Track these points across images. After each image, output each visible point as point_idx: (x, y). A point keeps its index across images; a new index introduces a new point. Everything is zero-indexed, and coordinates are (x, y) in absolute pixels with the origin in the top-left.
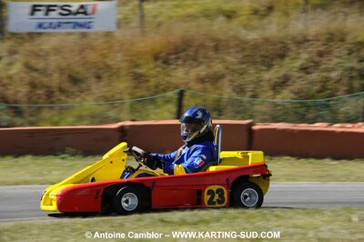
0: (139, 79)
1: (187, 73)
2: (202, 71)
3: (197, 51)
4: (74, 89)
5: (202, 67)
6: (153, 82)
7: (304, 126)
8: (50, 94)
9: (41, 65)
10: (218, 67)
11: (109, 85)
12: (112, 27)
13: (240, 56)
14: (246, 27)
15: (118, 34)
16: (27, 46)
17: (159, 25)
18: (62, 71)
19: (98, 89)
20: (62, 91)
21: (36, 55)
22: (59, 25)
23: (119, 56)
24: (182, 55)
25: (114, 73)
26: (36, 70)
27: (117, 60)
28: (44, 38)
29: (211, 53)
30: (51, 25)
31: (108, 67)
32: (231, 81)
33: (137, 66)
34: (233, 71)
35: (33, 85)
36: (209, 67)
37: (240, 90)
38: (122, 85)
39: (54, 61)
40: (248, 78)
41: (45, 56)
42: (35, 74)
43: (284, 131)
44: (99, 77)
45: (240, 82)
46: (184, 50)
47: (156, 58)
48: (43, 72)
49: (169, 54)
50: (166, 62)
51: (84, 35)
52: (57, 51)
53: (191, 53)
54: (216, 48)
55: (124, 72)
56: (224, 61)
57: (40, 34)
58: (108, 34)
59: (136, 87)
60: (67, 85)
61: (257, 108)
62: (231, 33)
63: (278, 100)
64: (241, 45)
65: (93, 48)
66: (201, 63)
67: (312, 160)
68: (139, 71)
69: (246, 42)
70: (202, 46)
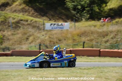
0: (74, 40)
1: (85, 39)
2: (89, 38)
3: (87, 34)
4: (59, 42)
5: (89, 37)
6: (77, 41)
7: (112, 50)
8: (54, 43)
9: (52, 37)
10: (92, 37)
11: (67, 41)
12: (68, 29)
13: (97, 35)
14: (99, 29)
15: (69, 30)
16: (49, 33)
17: (79, 28)
18: (57, 38)
19: (65, 42)
20: (57, 43)
21: (51, 35)
22: (56, 28)
23: (70, 35)
24: (84, 35)
25: (69, 39)
26: (51, 38)
27: (69, 36)
28: (53, 31)
29: (91, 34)
30: (55, 28)
31: (67, 37)
32: (95, 41)
33: (74, 37)
34: (96, 38)
35: (50, 41)
36: (90, 37)
37: (97, 43)
38: (70, 42)
39: (55, 36)
40: (99, 40)
41: (53, 35)
42: (51, 39)
43: (108, 51)
44: (65, 40)
45: (97, 41)
46: (85, 33)
47: (78, 35)
48: (53, 38)
49: (81, 34)
50: (80, 36)
51: (62, 30)
52: (56, 34)
53: (86, 34)
54: (92, 33)
55: (71, 39)
56: (94, 36)
57: (52, 30)
58: (67, 30)
59: (73, 42)
60: (58, 41)
61: (101, 47)
62: (95, 30)
63: (106, 45)
64: (98, 33)
65: (64, 33)
66: (88, 37)
67: (114, 58)
68: (74, 38)
69: (98, 32)
70: (89, 33)
